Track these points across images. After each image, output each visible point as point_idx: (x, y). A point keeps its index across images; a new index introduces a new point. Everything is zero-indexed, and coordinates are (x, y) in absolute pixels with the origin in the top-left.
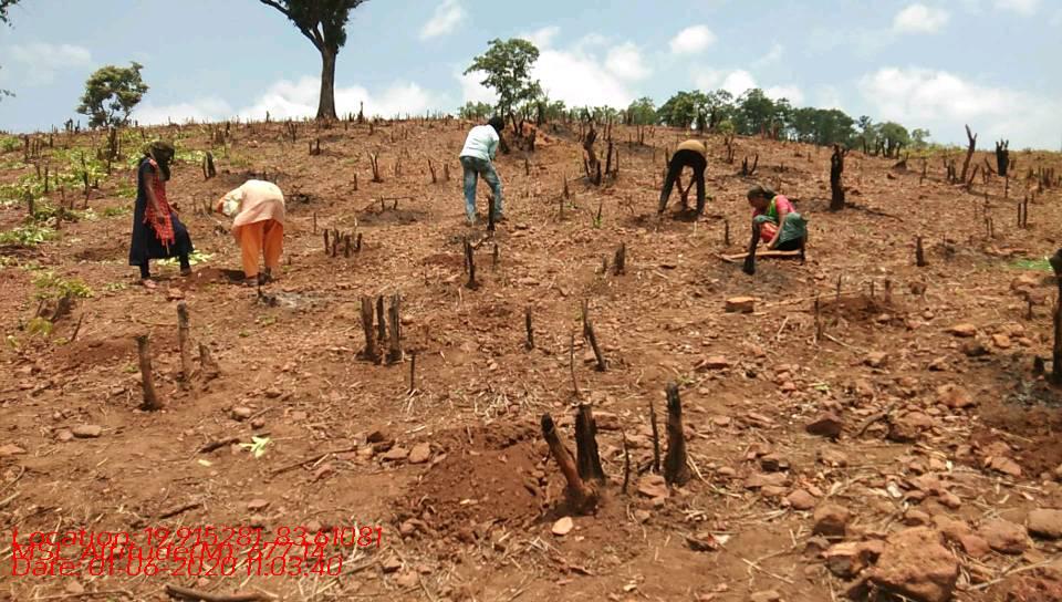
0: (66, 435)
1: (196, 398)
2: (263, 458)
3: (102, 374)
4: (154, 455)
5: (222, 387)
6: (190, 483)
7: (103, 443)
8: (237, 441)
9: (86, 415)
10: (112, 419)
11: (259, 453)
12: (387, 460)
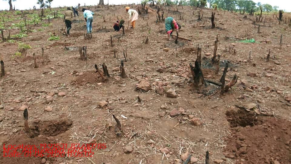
0: (19, 71)
1: (45, 66)
2: (53, 75)
3: (29, 62)
4: (34, 74)
5: (50, 64)
6: (39, 78)
7: (26, 73)
8: (49, 72)
9: (24, 68)
10: (29, 69)
11: (53, 74)
12: (75, 75)
